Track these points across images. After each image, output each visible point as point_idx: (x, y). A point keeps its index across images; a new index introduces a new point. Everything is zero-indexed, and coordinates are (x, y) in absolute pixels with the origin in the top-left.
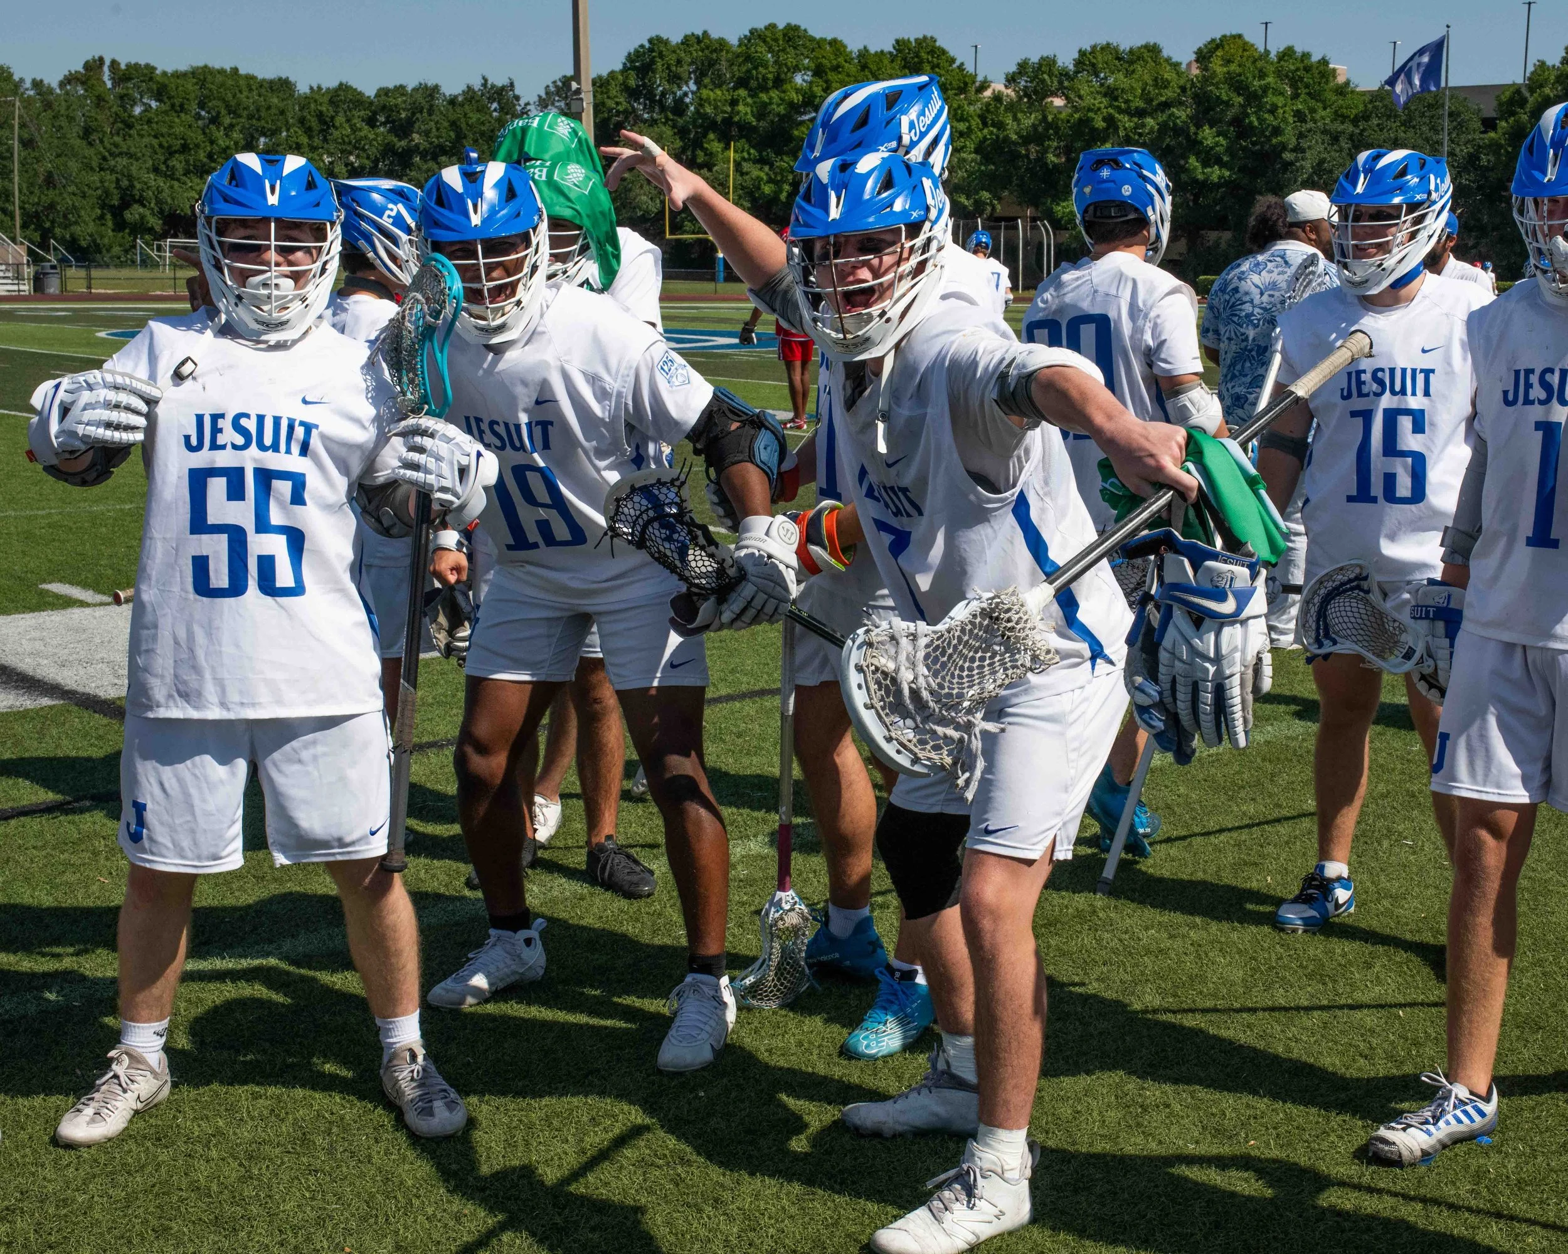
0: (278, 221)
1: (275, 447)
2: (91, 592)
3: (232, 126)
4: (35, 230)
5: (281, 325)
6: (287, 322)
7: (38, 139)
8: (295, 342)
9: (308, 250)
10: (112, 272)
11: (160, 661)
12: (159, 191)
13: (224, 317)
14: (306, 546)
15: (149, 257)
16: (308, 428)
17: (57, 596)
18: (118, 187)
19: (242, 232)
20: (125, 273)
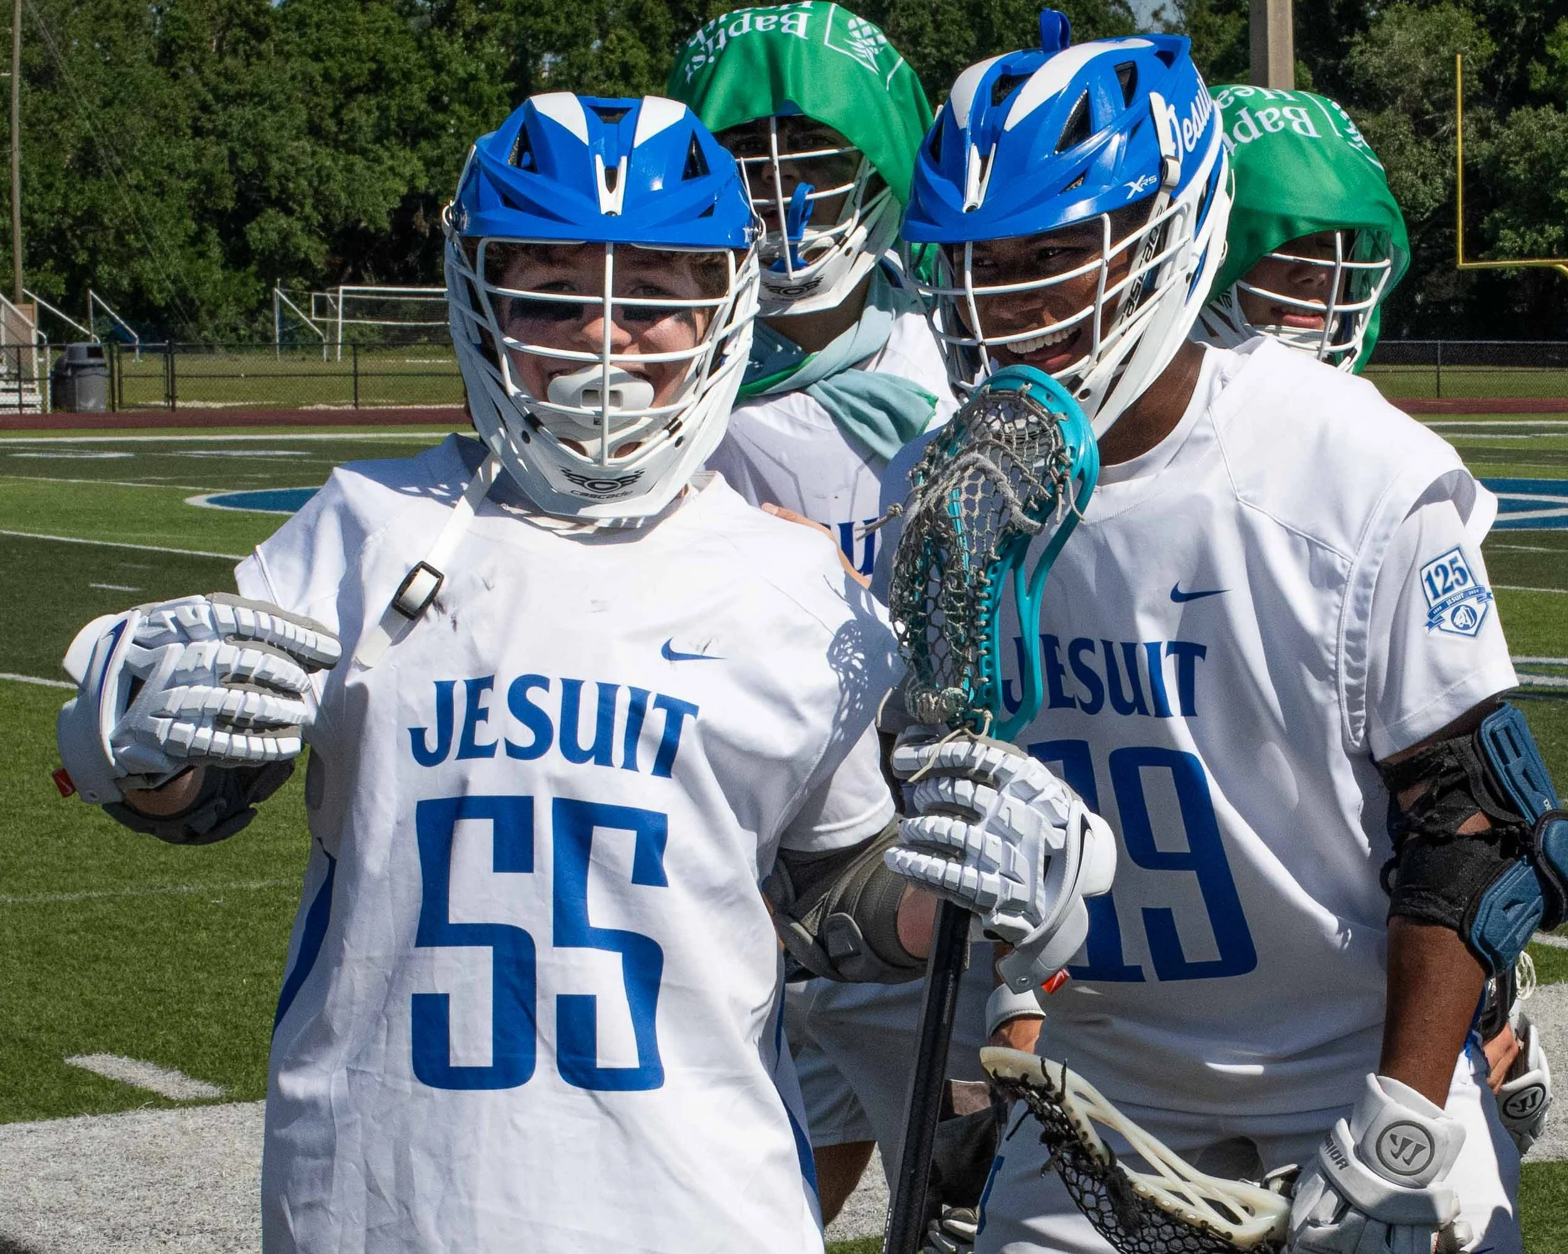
0: (621, 249)
1: (601, 754)
2: (176, 1075)
3: (481, 29)
4: (57, 270)
5: (622, 484)
6: (637, 475)
7: (62, 65)
8: (652, 522)
9: (685, 315)
10: (219, 362)
11: (336, 1230)
12: (324, 177)
13: (496, 469)
14: (664, 979)
15: (303, 328)
16: (676, 711)
17: (104, 1083)
18: (236, 171)
19: (543, 273)
20: (249, 362)
